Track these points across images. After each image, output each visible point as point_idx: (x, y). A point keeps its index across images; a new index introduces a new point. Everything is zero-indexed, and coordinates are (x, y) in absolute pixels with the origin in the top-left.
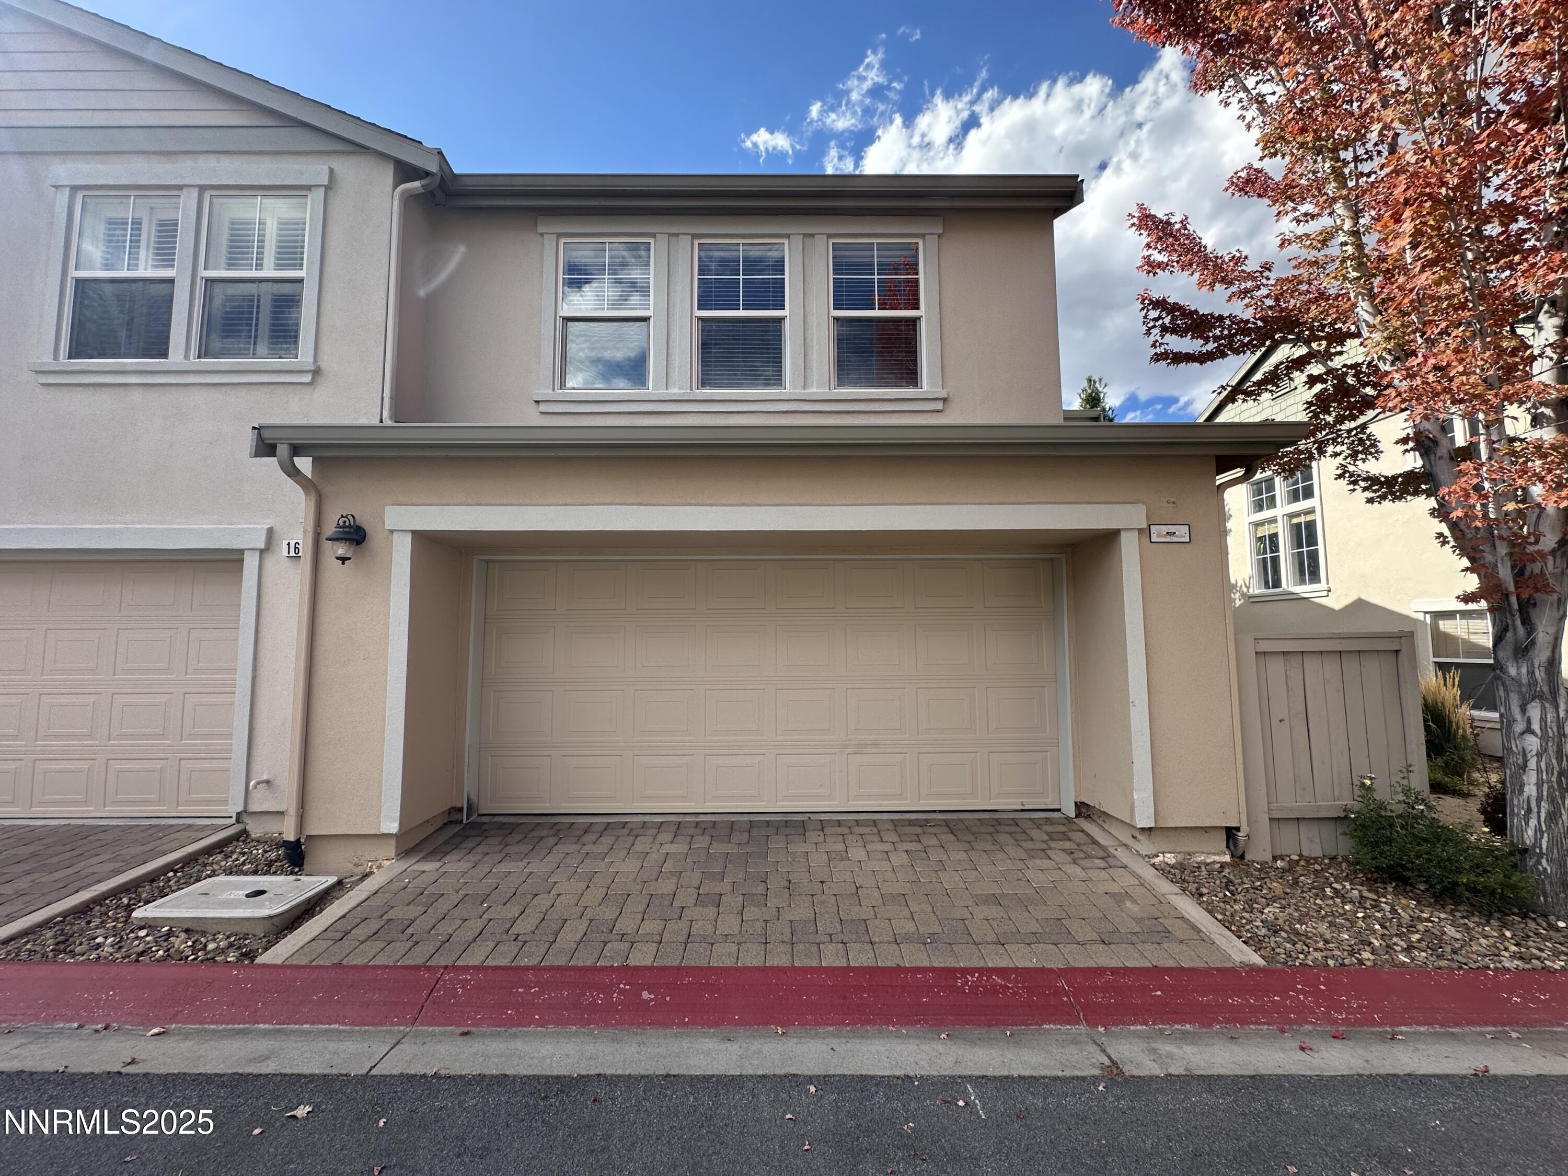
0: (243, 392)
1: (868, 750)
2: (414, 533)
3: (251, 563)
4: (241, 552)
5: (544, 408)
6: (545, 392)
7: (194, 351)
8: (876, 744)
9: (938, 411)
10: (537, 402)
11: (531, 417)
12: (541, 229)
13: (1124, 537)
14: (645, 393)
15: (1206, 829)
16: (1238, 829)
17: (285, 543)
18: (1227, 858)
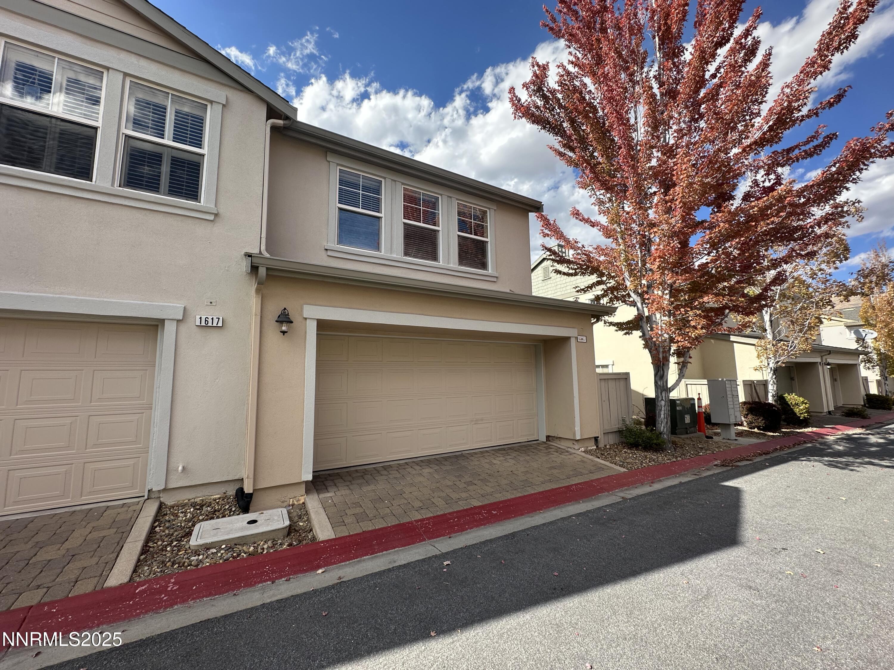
0: (160, 216)
1: (479, 422)
2: (318, 320)
3: (170, 328)
4: (163, 320)
5: (329, 253)
7: (117, 183)
8: (482, 420)
9: (495, 282)
10: (326, 250)
12: (329, 159)
13: (572, 339)
14: (379, 254)
15: (590, 438)
16: (598, 437)
17: (198, 317)
18: (595, 447)
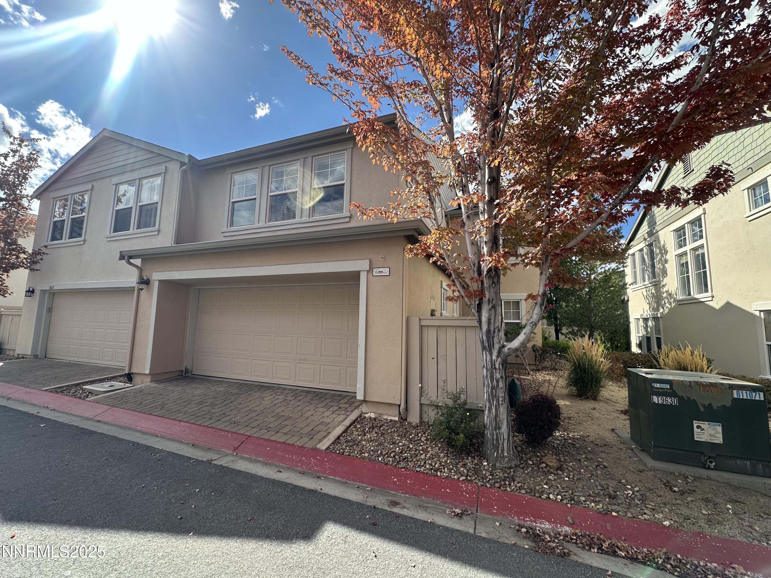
1: (303, 362)
2: (159, 280)
6: (225, 229)
7: (136, 228)
8: (306, 360)
9: (347, 222)
10: (222, 233)
11: (221, 238)
12: (227, 172)
13: (362, 274)
15: (390, 404)
16: (400, 406)
18: (397, 419)
